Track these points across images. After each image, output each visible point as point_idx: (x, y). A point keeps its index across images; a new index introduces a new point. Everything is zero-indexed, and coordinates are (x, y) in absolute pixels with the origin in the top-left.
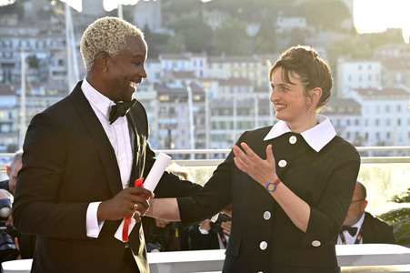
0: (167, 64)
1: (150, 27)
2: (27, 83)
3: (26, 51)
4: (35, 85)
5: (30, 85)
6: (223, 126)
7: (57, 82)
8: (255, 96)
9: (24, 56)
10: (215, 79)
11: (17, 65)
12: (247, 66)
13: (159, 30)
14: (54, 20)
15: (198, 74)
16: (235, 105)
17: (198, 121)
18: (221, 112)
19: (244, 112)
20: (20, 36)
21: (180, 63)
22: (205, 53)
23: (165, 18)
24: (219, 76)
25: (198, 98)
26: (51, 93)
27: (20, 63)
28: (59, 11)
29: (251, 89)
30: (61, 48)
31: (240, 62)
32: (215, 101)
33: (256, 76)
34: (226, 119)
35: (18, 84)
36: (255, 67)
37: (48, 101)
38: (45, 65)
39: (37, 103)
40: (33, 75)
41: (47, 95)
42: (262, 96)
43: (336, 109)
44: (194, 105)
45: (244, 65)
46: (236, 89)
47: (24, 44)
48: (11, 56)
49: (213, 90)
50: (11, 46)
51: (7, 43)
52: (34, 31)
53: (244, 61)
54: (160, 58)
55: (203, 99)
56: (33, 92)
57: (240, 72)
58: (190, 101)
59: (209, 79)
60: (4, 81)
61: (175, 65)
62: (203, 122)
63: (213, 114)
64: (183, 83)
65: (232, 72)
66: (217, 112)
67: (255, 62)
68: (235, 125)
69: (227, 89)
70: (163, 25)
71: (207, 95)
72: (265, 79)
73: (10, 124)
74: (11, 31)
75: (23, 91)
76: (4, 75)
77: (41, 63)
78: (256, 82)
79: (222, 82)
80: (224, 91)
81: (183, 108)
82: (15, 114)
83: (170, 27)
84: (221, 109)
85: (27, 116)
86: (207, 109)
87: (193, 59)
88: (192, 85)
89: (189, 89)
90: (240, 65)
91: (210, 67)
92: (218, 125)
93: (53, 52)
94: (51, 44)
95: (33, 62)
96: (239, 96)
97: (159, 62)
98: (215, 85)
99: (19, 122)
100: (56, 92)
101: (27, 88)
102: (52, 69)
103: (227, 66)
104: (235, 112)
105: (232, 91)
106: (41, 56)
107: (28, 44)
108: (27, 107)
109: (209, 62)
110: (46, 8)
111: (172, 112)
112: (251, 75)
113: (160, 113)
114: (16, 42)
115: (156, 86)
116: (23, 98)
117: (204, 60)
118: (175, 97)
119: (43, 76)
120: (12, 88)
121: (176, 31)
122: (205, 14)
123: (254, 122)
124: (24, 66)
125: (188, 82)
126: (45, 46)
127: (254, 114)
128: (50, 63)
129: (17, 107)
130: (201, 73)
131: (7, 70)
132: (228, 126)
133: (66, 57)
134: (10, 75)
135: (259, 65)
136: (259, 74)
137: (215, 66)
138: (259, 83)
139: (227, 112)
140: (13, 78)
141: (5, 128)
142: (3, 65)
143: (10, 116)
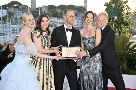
1: (45, 11)
9: (19, 17)
10: (59, 23)
13: (47, 12)
14: (25, 10)
15: (55, 22)
20: (18, 13)
21: (51, 19)
22: (56, 17)
23: (48, 10)
24: (59, 22)
28: (26, 8)
35: (18, 22)
40: (21, 21)
47: (19, 14)
48: (17, 17)
50: (17, 15)
51: (16, 14)
52: (21, 12)
57: (64, 21)
58: (53, 27)
60: (15, 22)
65: (62, 21)
69: (61, 25)
70: (48, 11)
73: (16, 31)
74: (17, 12)
75: (19, 24)
82: (17, 29)
83: (49, 12)
87: (54, 18)
89: (53, 25)
95: (21, 18)
98: (58, 24)
103: (61, 20)
109: (57, 19)
110: (24, 7)
114: (18, 14)
116: (19, 25)
117: (56, 19)
121: (51, 12)
122: (57, 9)
124: (19, 19)
125: (53, 23)
134: (16, 21)
137: (59, 20)
141: (15, 32)
142: (15, 19)
143: (16, 29)
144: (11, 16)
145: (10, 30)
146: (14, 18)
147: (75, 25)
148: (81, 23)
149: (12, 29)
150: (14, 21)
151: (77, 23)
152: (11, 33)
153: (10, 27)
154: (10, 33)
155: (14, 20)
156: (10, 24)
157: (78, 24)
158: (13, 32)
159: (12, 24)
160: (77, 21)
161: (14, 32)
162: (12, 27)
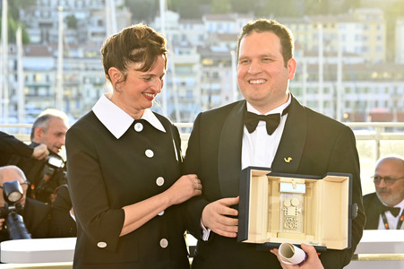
0: (211, 26)
2: (64, 43)
3: (64, 10)
4: (73, 46)
5: (67, 47)
7: (96, 43)
8: (304, 60)
9: (61, 16)
11: (55, 25)
12: (297, 29)
21: (225, 25)
22: (251, 14)
26: (90, 55)
27: (58, 23)
29: (301, 53)
30: (101, 7)
31: (289, 24)
33: (306, 39)
35: (56, 45)
36: (306, 29)
37: (86, 64)
38: (83, 25)
39: (75, 66)
40: (72, 35)
41: (85, 57)
42: (312, 60)
43: (393, 75)
47: (62, 2)
48: (49, 16)
50: (49, 4)
53: (294, 22)
54: (204, 19)
56: (71, 54)
58: (234, 65)
60: (41, 42)
61: (219, 27)
64: (228, 46)
67: (306, 23)
72: (315, 43)
73: (47, 87)
75: (60, 53)
76: (42, 35)
77: (79, 23)
78: (306, 45)
81: (227, 73)
82: (52, 77)
85: (64, 80)
87: (239, 21)
89: (233, 53)
93: (93, 12)
94: (91, 3)
95: (72, 23)
97: (202, 23)
99: (56, 85)
100: (95, 54)
101: (65, 49)
106: (80, 16)
107: (67, 3)
108: (64, 69)
111: (216, 77)
112: (301, 38)
113: (202, 78)
115: (199, 49)
116: (60, 59)
118: (219, 61)
119: (82, 37)
120: (50, 49)
124: (62, 27)
125: (234, 45)
126: (84, 5)
127: (302, 81)
128: (89, 23)
129: (55, 69)
131: (45, 30)
133: (105, 17)
134: (48, 35)
135: (310, 27)
136: (310, 37)
138: (310, 47)
140: (51, 39)
141: (42, 91)
142: (41, 25)
143: (48, 79)
144: (22, 13)
145: (15, 85)
146: (35, 24)
147: (346, 54)
148: (383, 43)
149: (26, 79)
150: (35, 39)
151: (360, 44)
152: (20, 98)
153: (16, 68)
154: (14, 98)
155: (38, 31)
156: (16, 54)
157: (364, 49)
158: (32, 91)
159: (27, 54)
160: (360, 31)
161: (36, 95)
162: (25, 69)
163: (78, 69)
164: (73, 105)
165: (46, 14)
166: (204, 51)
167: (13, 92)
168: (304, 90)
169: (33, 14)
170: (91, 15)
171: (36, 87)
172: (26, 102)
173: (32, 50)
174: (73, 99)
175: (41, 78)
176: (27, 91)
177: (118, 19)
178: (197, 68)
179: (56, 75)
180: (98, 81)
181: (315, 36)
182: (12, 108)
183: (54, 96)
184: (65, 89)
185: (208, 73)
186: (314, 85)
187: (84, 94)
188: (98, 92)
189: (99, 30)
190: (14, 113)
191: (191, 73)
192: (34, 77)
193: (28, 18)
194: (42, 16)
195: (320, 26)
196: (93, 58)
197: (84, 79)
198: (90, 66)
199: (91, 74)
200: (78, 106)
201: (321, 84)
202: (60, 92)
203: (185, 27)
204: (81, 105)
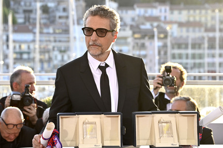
0: (140, 11)
2: (40, 24)
4: (46, 26)
5: (43, 26)
6: (180, 56)
7: (61, 24)
8: (205, 35)
9: (38, 5)
10: (175, 22)
11: (34, 11)
12: (200, 13)
15: (162, 19)
16: (190, 42)
17: (162, 53)
18: (179, 46)
19: (197, 46)
21: (149, 11)
22: (168, 3)
24: (178, 20)
25: (162, 36)
27: (36, 10)
29: (203, 29)
31: (195, 9)
32: (175, 38)
33: (206, 20)
34: (183, 52)
35: (34, 25)
36: (206, 13)
37: (55, 37)
38: (53, 11)
39: (47, 39)
40: (45, 18)
41: (54, 33)
42: (211, 35)
44: (158, 41)
45: (198, 12)
46: (191, 29)
48: (30, 5)
49: (173, 30)
53: (198, 8)
54: (135, 6)
55: (166, 37)
56: (45, 31)
57: (194, 17)
59: (171, 22)
60: (25, 23)
61: (146, 12)
62: (166, 53)
63: (173, 48)
64: (152, 25)
65: (189, 17)
66: (176, 47)
67: (206, 9)
68: (190, 56)
69: (184, 29)
71: (169, 34)
72: (213, 22)
73: (29, 53)
75: (37, 30)
76: (25, 18)
77: (50, 10)
78: (206, 24)
79: (181, 25)
80: (182, 31)
81: (151, 43)
82: (32, 46)
84: (180, 44)
85: (40, 48)
86: (169, 44)
87: (159, 8)
88: (158, 27)
89: (155, 30)
90: (195, 12)
91: (172, 13)
92: (177, 56)
93: (59, 2)
95: (45, 10)
96: (193, 35)
97: (134, 9)
98: (175, 27)
99: (34, 52)
100: (60, 31)
101: (41, 28)
102: (58, 14)
103: (185, 13)
104: (190, 46)
105: (188, 31)
106: (51, 5)
108: (40, 41)
109: (172, 10)
111: (143, 46)
112: (203, 19)
113: (134, 47)
115: (132, 27)
116: (38, 35)
117: (168, 8)
118: (145, 36)
119: (52, 19)
120: (30, 27)
123: (204, 54)
124: (39, 12)
125: (155, 24)
127: (204, 49)
128: (57, 10)
129: (34, 41)
130: (165, 17)
131: (27, 15)
132: (184, 57)
133: (68, 5)
134: (29, 18)
135: (209, 12)
136: (209, 18)
137: (176, 12)
138: (209, 25)
139: (183, 46)
140: (31, 21)
141: (25, 56)
142: (25, 11)
143: (29, 47)
144: (12, 3)
145: (7, 52)
146: (21, 11)
149: (15, 48)
150: (20, 21)
152: (10, 61)
153: (7, 40)
154: (7, 61)
155: (22, 15)
156: (8, 31)
158: (19, 56)
159: (15, 31)
161: (21, 59)
162: (14, 41)
163: (50, 41)
164: (46, 65)
165: (28, 4)
166: (135, 29)
167: (6, 57)
168: (206, 55)
169: (19, 4)
170: (59, 4)
171: (21, 53)
172: (15, 63)
173: (19, 28)
174: (46, 61)
175: (24, 47)
176: (15, 56)
177: (77, 7)
178: (130, 40)
179: (35, 45)
180: (63, 49)
181: (213, 18)
182: (5, 67)
183: (33, 60)
184: (41, 55)
185: (137, 44)
186: (212, 51)
187: (53, 58)
188: (63, 57)
189: (64, 14)
190: (6, 71)
191: (126, 44)
192: (20, 47)
193: (16, 7)
194: (25, 5)
195: (217, 11)
196: (60, 33)
197: (54, 48)
198: (57, 39)
199: (58, 44)
200: (49, 66)
201: (217, 51)
202: (38, 56)
203: (122, 12)
204: (52, 65)
